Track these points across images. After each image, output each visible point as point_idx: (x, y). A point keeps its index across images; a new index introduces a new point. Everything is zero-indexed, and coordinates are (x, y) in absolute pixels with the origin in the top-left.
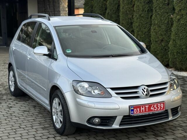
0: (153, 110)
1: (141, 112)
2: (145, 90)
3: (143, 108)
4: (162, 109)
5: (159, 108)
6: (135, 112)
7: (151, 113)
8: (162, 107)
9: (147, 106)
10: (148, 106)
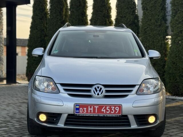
0: (105, 112)
1: (89, 112)
2: (98, 90)
3: (91, 108)
4: (117, 113)
5: (112, 111)
6: (81, 111)
7: (101, 115)
8: (117, 111)
9: (96, 107)
10: (98, 107)
